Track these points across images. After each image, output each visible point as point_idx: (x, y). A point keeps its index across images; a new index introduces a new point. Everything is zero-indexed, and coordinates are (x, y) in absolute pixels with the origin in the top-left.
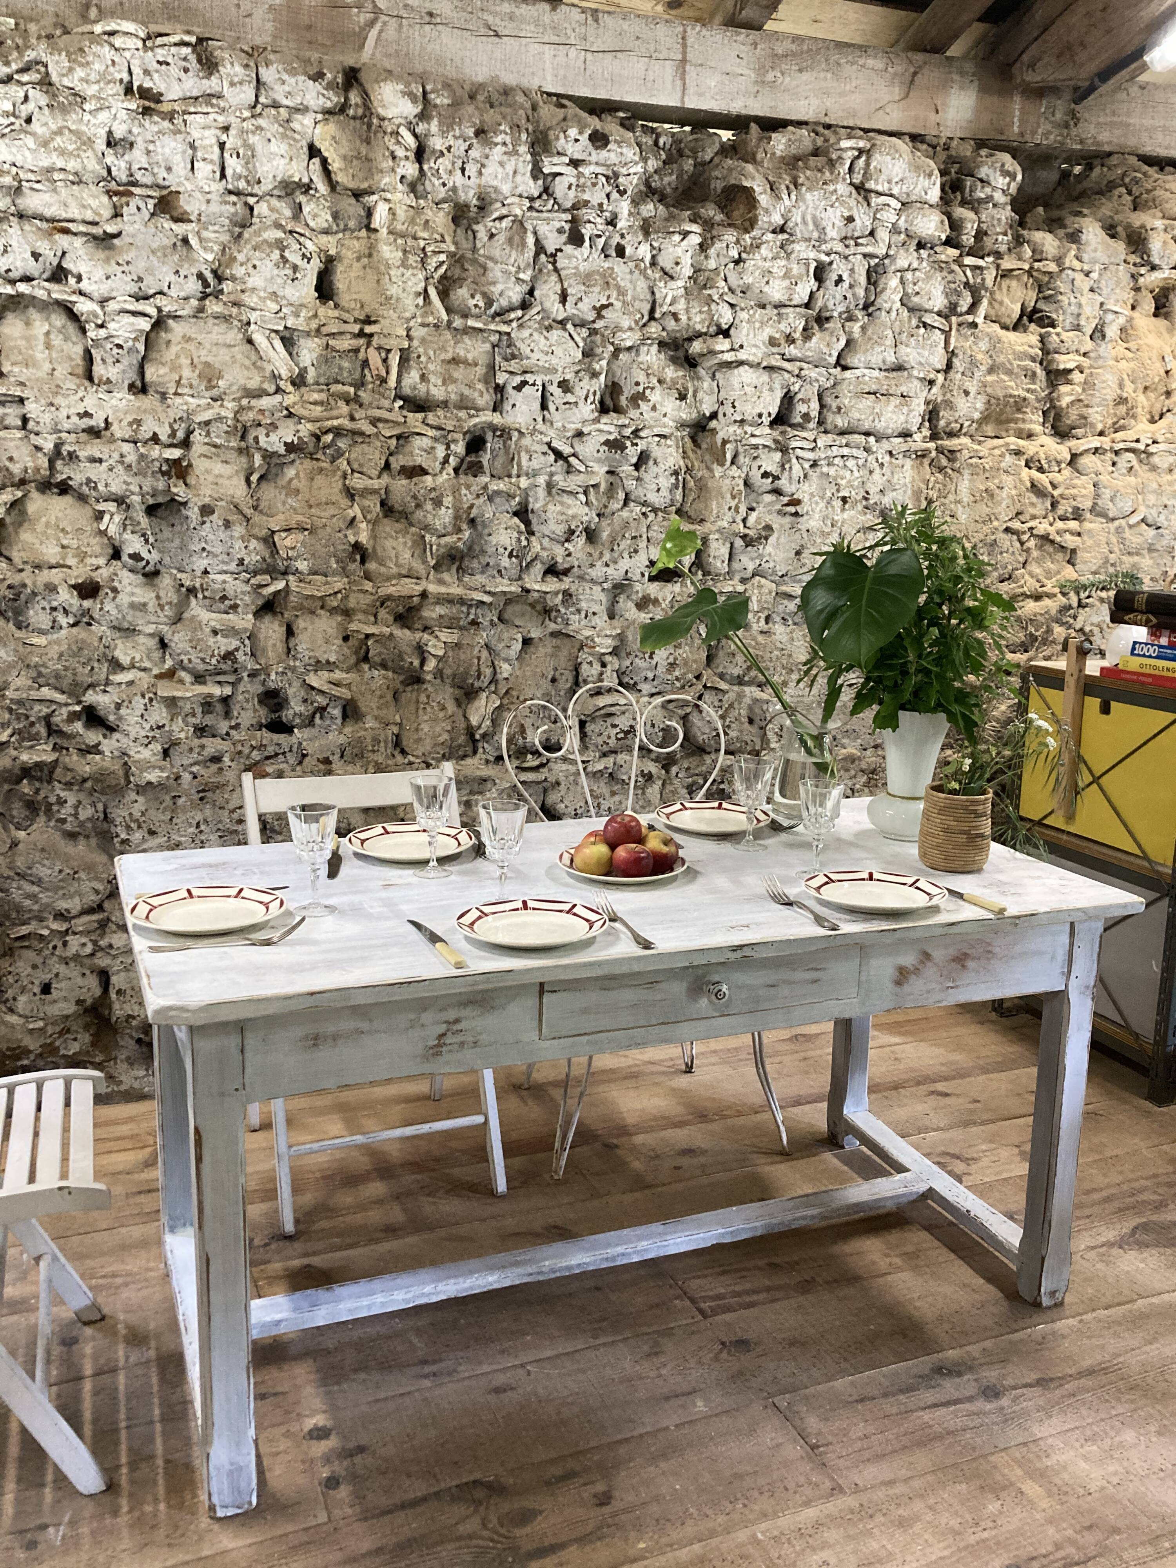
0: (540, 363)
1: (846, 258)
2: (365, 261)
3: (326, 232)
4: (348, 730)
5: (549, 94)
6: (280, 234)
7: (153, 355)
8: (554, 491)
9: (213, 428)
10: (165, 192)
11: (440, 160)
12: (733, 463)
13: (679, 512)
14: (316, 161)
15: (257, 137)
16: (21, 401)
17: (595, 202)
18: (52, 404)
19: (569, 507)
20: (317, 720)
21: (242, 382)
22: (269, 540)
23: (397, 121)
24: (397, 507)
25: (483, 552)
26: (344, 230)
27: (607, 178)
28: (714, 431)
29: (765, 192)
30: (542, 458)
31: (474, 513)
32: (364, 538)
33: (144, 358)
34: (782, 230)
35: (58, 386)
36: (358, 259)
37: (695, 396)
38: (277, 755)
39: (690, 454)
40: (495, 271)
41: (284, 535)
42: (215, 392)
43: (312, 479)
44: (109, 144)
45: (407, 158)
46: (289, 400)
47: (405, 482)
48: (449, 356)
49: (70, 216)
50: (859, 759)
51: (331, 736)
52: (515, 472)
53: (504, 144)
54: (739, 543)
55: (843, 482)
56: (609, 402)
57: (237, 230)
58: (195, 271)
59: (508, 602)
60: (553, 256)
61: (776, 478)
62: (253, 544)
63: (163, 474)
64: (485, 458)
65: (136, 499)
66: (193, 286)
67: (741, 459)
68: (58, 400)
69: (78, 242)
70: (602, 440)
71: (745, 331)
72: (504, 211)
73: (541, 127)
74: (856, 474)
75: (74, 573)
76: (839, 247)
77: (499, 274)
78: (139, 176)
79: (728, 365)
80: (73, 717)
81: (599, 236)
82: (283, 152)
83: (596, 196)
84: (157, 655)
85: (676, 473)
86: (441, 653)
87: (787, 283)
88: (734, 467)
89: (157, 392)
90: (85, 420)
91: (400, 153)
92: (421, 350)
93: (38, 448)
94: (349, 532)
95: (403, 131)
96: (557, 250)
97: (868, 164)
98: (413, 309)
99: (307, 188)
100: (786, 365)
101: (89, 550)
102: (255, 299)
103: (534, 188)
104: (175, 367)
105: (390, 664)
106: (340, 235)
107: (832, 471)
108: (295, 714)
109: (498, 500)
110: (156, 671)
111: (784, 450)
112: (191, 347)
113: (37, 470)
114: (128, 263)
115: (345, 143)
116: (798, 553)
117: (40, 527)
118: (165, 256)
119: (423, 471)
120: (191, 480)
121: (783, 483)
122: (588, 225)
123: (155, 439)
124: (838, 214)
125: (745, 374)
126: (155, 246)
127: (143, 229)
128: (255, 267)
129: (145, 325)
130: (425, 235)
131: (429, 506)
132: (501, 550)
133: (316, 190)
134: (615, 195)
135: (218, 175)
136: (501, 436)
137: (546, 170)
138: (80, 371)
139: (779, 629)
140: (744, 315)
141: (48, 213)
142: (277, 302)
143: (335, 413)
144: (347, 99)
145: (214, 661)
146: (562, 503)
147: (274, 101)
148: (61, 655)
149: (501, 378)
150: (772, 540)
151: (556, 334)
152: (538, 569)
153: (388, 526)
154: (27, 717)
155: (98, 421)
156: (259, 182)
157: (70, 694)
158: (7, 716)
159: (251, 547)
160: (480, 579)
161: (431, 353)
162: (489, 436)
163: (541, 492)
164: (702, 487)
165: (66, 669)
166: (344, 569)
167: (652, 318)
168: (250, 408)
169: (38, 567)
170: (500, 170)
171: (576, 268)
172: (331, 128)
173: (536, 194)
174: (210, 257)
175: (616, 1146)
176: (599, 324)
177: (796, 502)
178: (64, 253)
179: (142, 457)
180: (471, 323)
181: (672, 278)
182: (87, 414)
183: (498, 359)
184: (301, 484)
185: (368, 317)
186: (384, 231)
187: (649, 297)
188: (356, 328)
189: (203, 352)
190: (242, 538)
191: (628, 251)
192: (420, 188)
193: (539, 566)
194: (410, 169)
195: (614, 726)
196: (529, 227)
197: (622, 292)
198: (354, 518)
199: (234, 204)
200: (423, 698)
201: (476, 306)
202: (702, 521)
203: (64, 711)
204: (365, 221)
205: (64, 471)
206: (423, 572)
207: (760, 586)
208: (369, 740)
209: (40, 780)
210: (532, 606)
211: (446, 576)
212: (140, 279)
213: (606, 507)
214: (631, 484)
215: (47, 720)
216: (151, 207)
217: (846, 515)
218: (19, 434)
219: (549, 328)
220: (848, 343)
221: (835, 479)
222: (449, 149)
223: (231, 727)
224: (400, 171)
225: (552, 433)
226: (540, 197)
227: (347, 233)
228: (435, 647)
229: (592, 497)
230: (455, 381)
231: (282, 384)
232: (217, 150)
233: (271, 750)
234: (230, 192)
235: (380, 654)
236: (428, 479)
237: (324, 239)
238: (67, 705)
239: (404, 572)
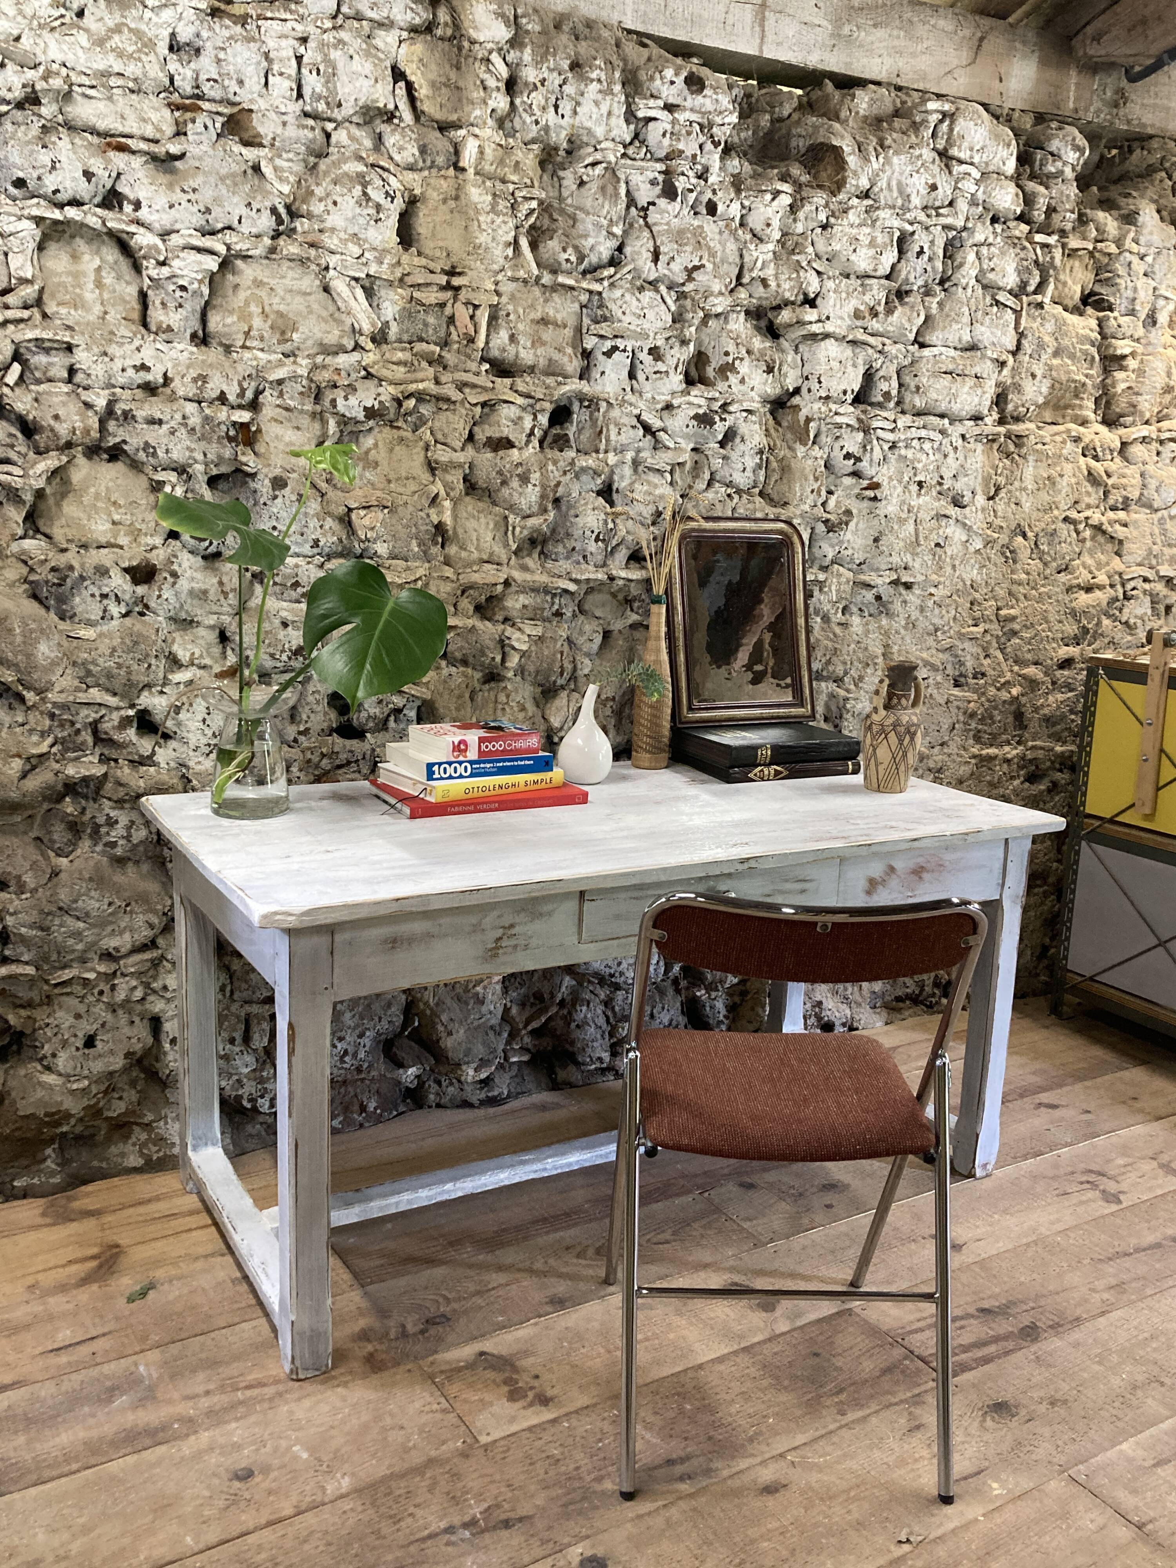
0: (631, 327)
1: (927, 228)
2: (452, 204)
3: (411, 168)
5: (629, 32)
6: (361, 168)
7: (217, 301)
8: (640, 468)
9: (287, 388)
10: (235, 110)
11: (534, 94)
12: (814, 443)
13: (761, 494)
14: (402, 84)
15: (339, 53)
16: (69, 348)
17: (689, 153)
18: (105, 354)
19: (656, 486)
20: (392, 724)
21: (319, 335)
22: (346, 520)
23: (490, 46)
24: (481, 483)
25: (569, 535)
26: (431, 168)
27: (702, 127)
28: (797, 408)
29: (853, 153)
30: (631, 431)
31: (561, 491)
32: (447, 518)
33: (207, 303)
34: (866, 195)
35: (112, 333)
36: (445, 201)
37: (780, 370)
38: (349, 763)
39: (772, 431)
40: (587, 223)
41: (362, 513)
42: (288, 347)
43: (391, 450)
44: (171, 48)
45: (498, 89)
46: (370, 358)
47: (490, 455)
48: (538, 315)
49: (127, 130)
50: (928, 757)
52: (602, 447)
53: (599, 81)
54: (821, 528)
55: (919, 466)
56: (694, 373)
57: (312, 159)
58: (268, 204)
59: (590, 591)
60: (645, 209)
61: (858, 459)
62: (329, 523)
63: (230, 439)
64: (571, 430)
65: (198, 468)
66: (266, 222)
67: (823, 438)
68: (113, 349)
69: (137, 162)
70: (692, 414)
71: (831, 302)
72: (598, 156)
73: (629, 67)
74: (932, 457)
75: (126, 554)
76: (922, 217)
77: (590, 226)
78: (206, 88)
79: (814, 337)
80: (125, 722)
81: (691, 191)
82: (367, 72)
83: (689, 147)
84: (217, 650)
85: (761, 452)
86: (524, 647)
87: (872, 252)
88: (816, 447)
89: (221, 344)
90: (142, 374)
91: (492, 83)
92: (510, 308)
93: (88, 405)
94: (432, 511)
95: (495, 58)
96: (649, 203)
97: (951, 130)
98: (502, 261)
99: (390, 116)
100: (871, 340)
101: (143, 527)
102: (336, 241)
103: (625, 132)
104: (244, 316)
105: (471, 660)
106: (426, 173)
107: (910, 454)
108: (368, 717)
109: (584, 478)
110: (217, 669)
111: (866, 430)
112: (263, 293)
113: (87, 431)
114: (194, 190)
115: (433, 67)
116: (876, 540)
117: (86, 500)
118: (236, 184)
119: (510, 444)
120: (260, 447)
121: (864, 465)
122: (681, 178)
123: (222, 398)
124: (923, 181)
125: (830, 348)
126: (223, 171)
127: (211, 152)
128: (335, 203)
129: (213, 264)
130: (514, 178)
131: (515, 483)
132: (588, 533)
133: (401, 119)
134: (709, 146)
135: (295, 93)
136: (588, 407)
137: (640, 114)
138: (136, 315)
139: (856, 620)
140: (830, 284)
141: (101, 125)
142: (360, 246)
143: (420, 375)
144: (434, 15)
145: (284, 657)
146: (649, 483)
147: (358, 12)
148: (114, 650)
149: (590, 343)
150: (852, 525)
151: (648, 296)
152: (622, 555)
153: (470, 504)
154: (73, 723)
155: (155, 376)
156: (340, 105)
157: (123, 697)
158: (48, 722)
159: (327, 527)
160: (564, 565)
161: (521, 311)
162: (576, 407)
163: (627, 470)
164: (785, 469)
165: (119, 666)
166: (425, 552)
167: (739, 283)
168: (324, 367)
169: (84, 546)
170: (595, 110)
171: (668, 224)
172: (419, 47)
173: (628, 140)
174: (286, 189)
176: (689, 287)
177: (875, 486)
178: (119, 175)
179: (207, 419)
180: (561, 279)
181: (761, 240)
182: (144, 367)
183: (586, 321)
184: (380, 455)
185: (453, 267)
186: (471, 171)
187: (738, 260)
188: (443, 280)
189: (276, 300)
190: (317, 515)
191: (721, 208)
192: (508, 125)
193: (624, 551)
194: (501, 102)
196: (622, 177)
197: (712, 255)
198: (437, 495)
199: (313, 129)
200: (502, 698)
201: (567, 260)
202: (786, 503)
203: (116, 716)
204: (453, 158)
205: (117, 433)
206: (504, 558)
207: (839, 575)
209: (86, 797)
210: (614, 595)
211: (529, 562)
212: (208, 211)
213: (690, 487)
214: (717, 463)
215: (94, 727)
216: (218, 125)
217: (921, 500)
218: (66, 388)
219: (641, 289)
220: (927, 318)
221: (912, 462)
222: (543, 82)
223: (300, 733)
224: (492, 104)
225: (642, 405)
226: (631, 143)
227: (434, 171)
228: (519, 640)
229: (677, 476)
230: (543, 344)
231: (362, 340)
232: (294, 62)
233: (343, 757)
234: (306, 115)
235: (461, 648)
236: (515, 451)
237: (410, 176)
238: (118, 709)
239: (485, 557)
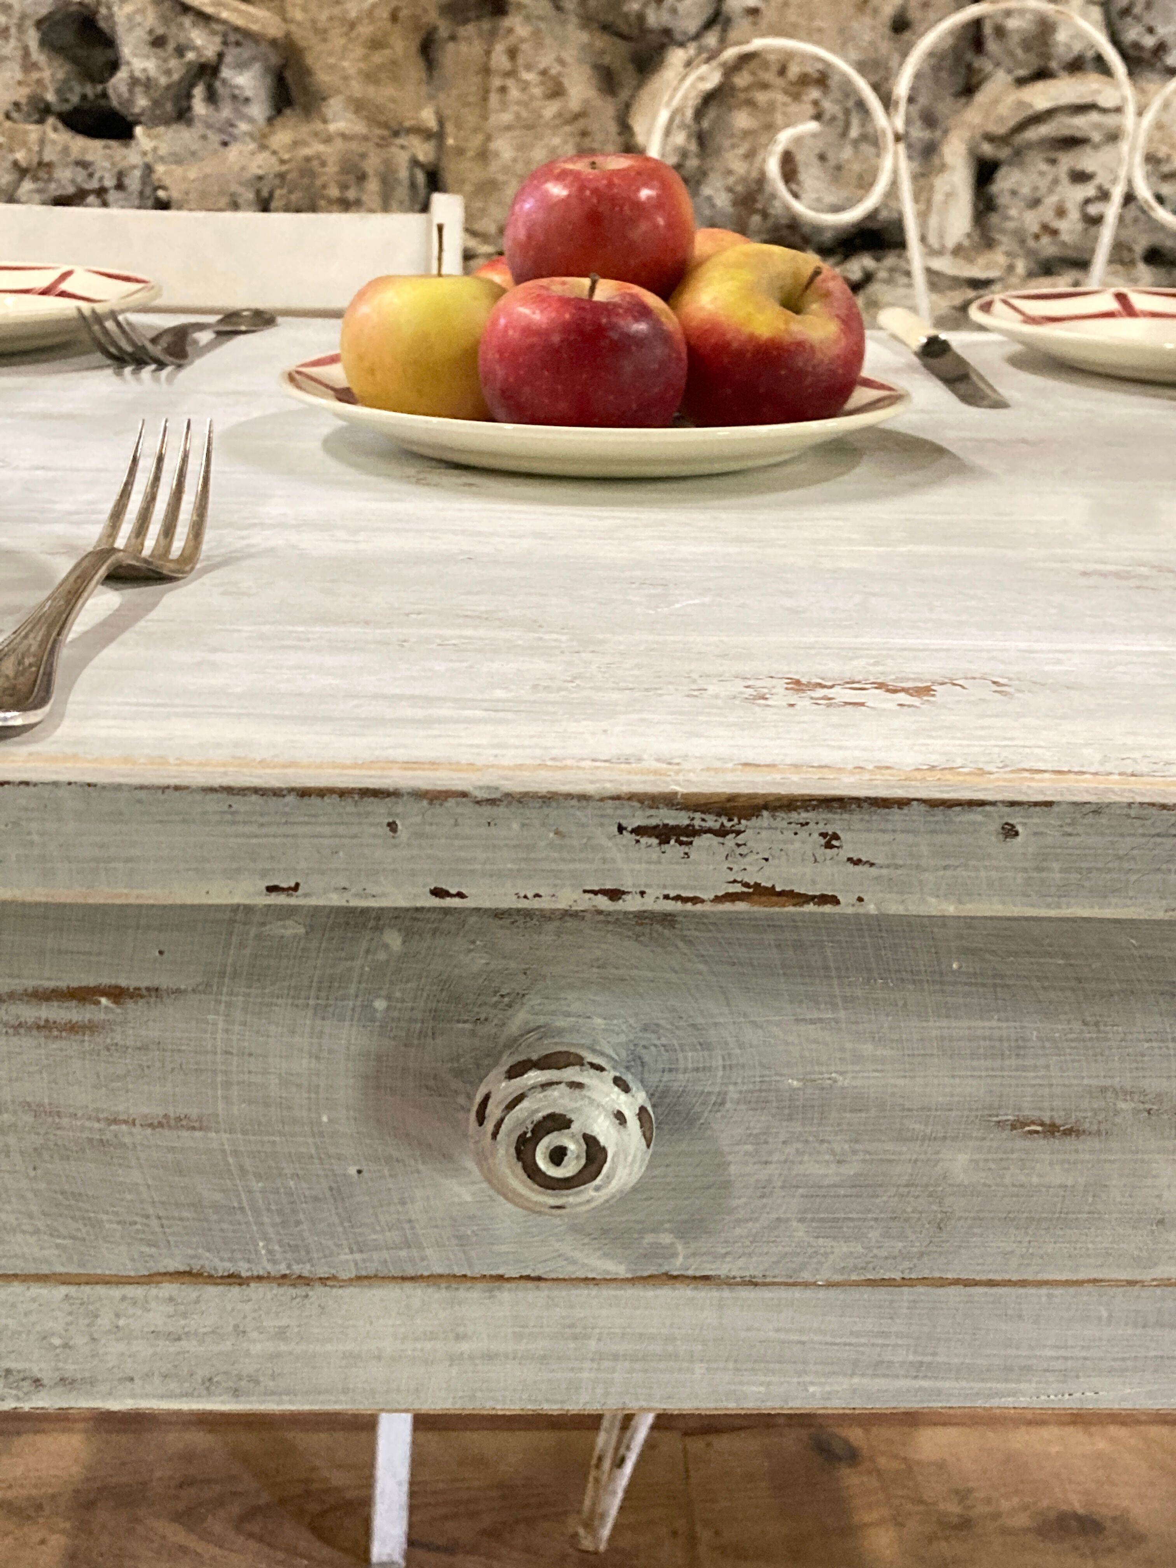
4: (282, 137)
20: (199, 106)
51: (233, 153)
108: (134, 82)
175: (853, 1456)
195: (1080, 177)
200: (499, 59)
208: (332, 169)
